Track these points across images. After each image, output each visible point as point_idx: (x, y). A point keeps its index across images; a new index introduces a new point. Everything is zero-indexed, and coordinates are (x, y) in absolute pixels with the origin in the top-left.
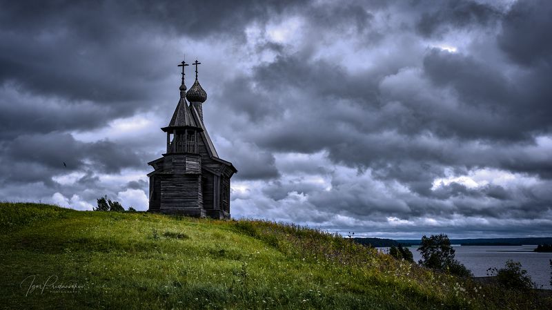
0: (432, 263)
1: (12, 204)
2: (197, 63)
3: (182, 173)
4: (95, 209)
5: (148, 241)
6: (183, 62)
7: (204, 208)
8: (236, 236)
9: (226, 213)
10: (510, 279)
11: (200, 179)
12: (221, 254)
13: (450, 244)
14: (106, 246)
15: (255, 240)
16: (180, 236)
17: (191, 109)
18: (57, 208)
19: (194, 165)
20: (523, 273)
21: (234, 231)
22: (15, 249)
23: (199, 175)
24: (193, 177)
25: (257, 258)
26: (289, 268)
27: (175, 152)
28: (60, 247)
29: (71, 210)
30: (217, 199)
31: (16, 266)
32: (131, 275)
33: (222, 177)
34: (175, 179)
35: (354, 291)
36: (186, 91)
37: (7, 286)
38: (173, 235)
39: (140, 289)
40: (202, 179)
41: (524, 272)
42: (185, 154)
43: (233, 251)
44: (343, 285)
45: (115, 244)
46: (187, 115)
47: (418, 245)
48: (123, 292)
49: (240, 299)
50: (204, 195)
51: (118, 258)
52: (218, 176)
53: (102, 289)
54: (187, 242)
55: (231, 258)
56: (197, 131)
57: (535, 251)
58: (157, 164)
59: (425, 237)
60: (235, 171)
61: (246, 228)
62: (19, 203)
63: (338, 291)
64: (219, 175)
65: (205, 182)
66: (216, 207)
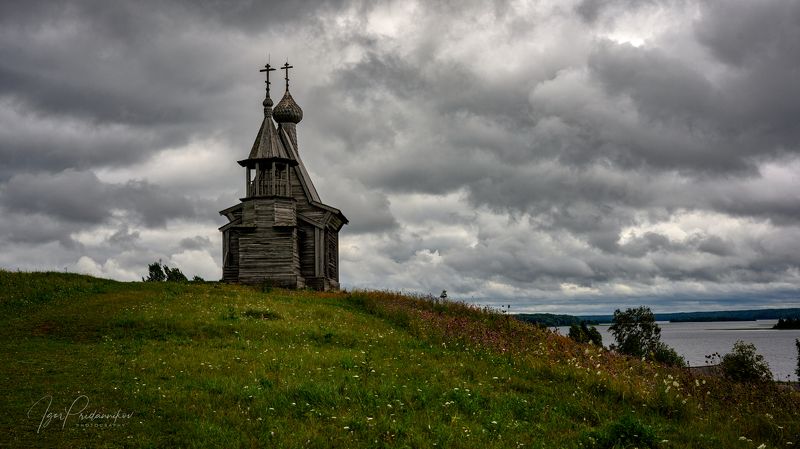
0: (630, 347)
1: (27, 274)
2: (287, 67)
3: (270, 225)
4: (146, 279)
5: (222, 323)
6: (268, 66)
7: (302, 275)
8: (348, 314)
9: (333, 282)
10: (741, 368)
11: (295, 234)
12: (328, 340)
13: (653, 320)
14: (161, 332)
15: (376, 320)
16: (268, 315)
17: (280, 134)
18: (89, 279)
19: (285, 213)
20: (758, 360)
21: (345, 308)
22: (32, 337)
23: (292, 228)
24: (284, 231)
25: (379, 345)
26: (425, 358)
27: (257, 195)
28: (95, 334)
29: (111, 282)
30: (320, 261)
31: (35, 361)
32: (199, 371)
33: (326, 230)
34: (258, 234)
35: (519, 389)
36: (273, 108)
37: (22, 390)
38: (257, 315)
39: (213, 392)
40: (298, 232)
41: (760, 358)
42: (272, 198)
43: (344, 335)
44: (503, 381)
45: (175, 329)
46: (275, 141)
47: (609, 322)
48: (188, 396)
49: (355, 403)
50: (302, 255)
51: (180, 348)
52: (320, 229)
53: (157, 392)
54: (278, 323)
55: (342, 345)
56: (289, 164)
57: (775, 327)
58: (233, 213)
59: (618, 311)
60: (345, 221)
61: (362, 302)
62: (37, 273)
63: (496, 389)
64: (322, 226)
65: (302, 237)
66: (319, 272)
